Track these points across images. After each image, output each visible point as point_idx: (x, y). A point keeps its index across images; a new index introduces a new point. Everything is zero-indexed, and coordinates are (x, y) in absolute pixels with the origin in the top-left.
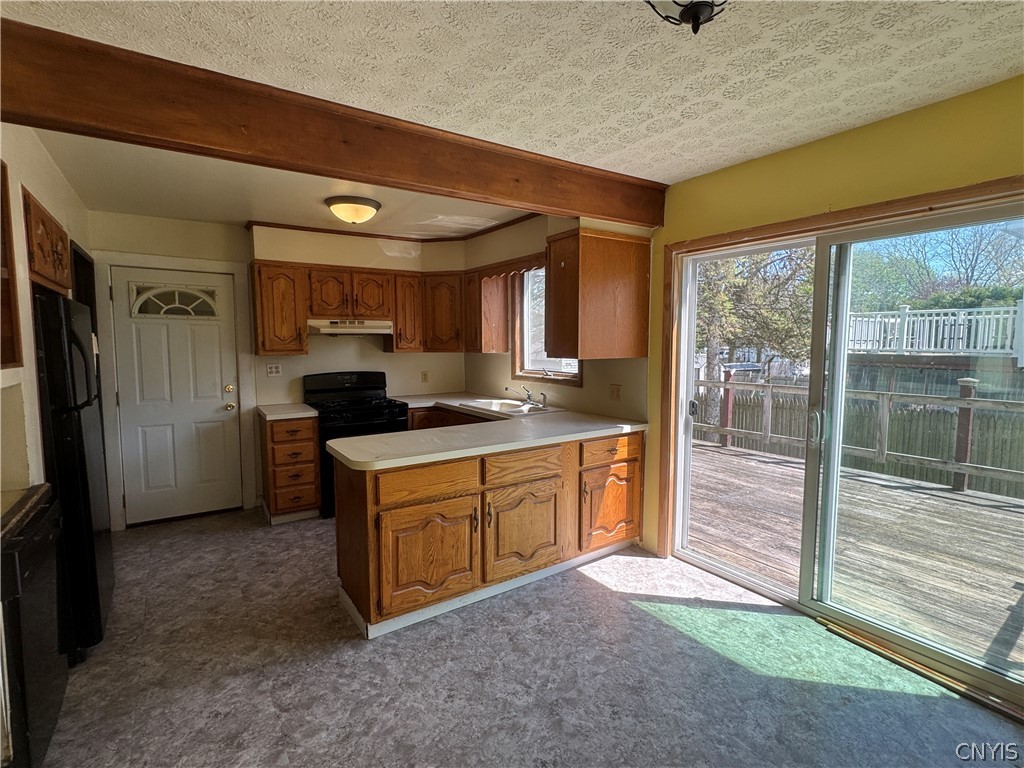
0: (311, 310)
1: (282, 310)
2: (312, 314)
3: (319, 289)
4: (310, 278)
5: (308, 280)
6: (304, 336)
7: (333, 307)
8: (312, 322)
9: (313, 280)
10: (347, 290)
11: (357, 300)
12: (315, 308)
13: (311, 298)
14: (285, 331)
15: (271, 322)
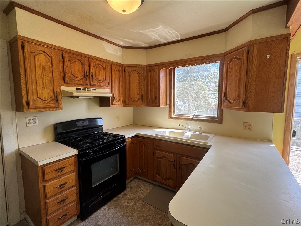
0: (64, 80)
1: (43, 78)
2: (65, 83)
3: (69, 65)
4: (63, 58)
5: (61, 60)
6: (60, 97)
7: (79, 79)
8: (65, 88)
9: (65, 59)
10: (87, 69)
11: (92, 76)
12: (67, 79)
13: (64, 71)
14: (46, 94)
15: (34, 87)
